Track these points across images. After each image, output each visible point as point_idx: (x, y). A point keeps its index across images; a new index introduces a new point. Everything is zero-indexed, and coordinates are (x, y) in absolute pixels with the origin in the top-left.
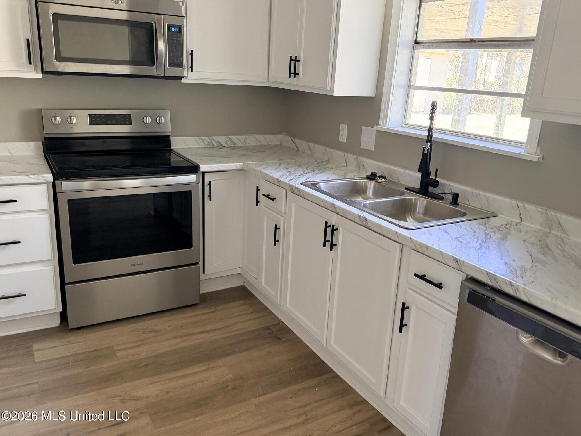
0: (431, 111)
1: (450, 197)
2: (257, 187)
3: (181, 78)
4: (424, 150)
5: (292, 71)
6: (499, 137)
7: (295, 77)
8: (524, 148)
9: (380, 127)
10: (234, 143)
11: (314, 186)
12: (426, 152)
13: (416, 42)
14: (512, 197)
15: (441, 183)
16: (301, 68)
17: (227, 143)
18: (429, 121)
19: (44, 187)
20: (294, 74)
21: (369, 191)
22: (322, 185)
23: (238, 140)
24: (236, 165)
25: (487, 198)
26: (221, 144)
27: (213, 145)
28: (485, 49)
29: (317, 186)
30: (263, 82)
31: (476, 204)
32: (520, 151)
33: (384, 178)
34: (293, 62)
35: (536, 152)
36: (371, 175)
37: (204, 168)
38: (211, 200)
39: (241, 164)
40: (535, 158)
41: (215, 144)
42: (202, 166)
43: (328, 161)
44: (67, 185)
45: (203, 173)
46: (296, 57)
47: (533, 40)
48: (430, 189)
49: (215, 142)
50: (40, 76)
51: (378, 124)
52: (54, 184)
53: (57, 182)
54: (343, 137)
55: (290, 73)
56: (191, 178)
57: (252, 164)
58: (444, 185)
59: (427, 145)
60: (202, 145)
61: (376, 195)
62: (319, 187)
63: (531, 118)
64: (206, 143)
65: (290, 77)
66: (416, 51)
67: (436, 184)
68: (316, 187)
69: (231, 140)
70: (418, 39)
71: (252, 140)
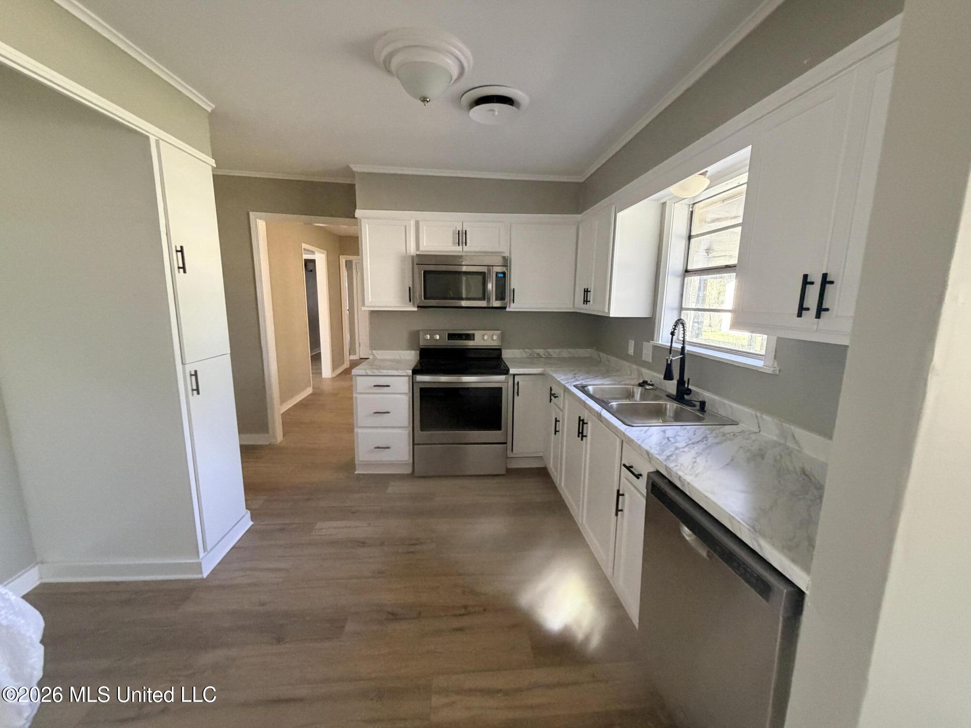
0: (674, 327)
1: (698, 404)
2: (551, 388)
3: (505, 308)
4: (667, 360)
5: (585, 300)
6: (751, 351)
7: (586, 304)
8: (762, 360)
9: (655, 342)
10: (550, 355)
11: (583, 389)
12: (669, 362)
13: (687, 271)
14: (751, 406)
15: (694, 391)
16: (591, 297)
17: (545, 355)
18: (671, 336)
19: (407, 378)
20: (586, 301)
21: (637, 395)
22: (590, 389)
23: (554, 352)
24: (538, 371)
25: (731, 407)
26: (540, 356)
27: (534, 356)
28: (718, 274)
29: (586, 388)
30: (571, 309)
31: (722, 412)
32: (759, 363)
33: (652, 385)
34: (586, 293)
35: (773, 365)
36: (642, 383)
37: (512, 371)
38: (518, 395)
39: (542, 369)
40: (769, 371)
41: (535, 355)
42: (511, 370)
43: (618, 371)
44: (420, 378)
45: (514, 375)
46: (587, 289)
47: (735, 266)
48: (686, 397)
49: (535, 353)
50: (416, 309)
51: (653, 340)
52: (412, 376)
53: (414, 376)
54: (631, 351)
55: (584, 301)
56: (502, 378)
57: (550, 371)
58: (697, 393)
59: (670, 356)
60: (525, 355)
61: (643, 397)
62: (588, 389)
63: (768, 335)
64: (528, 354)
65: (584, 304)
66: (686, 279)
67: (689, 392)
68: (584, 389)
69: (549, 353)
70: (688, 268)
71: (565, 353)
